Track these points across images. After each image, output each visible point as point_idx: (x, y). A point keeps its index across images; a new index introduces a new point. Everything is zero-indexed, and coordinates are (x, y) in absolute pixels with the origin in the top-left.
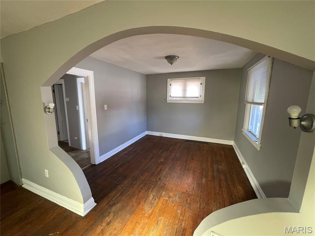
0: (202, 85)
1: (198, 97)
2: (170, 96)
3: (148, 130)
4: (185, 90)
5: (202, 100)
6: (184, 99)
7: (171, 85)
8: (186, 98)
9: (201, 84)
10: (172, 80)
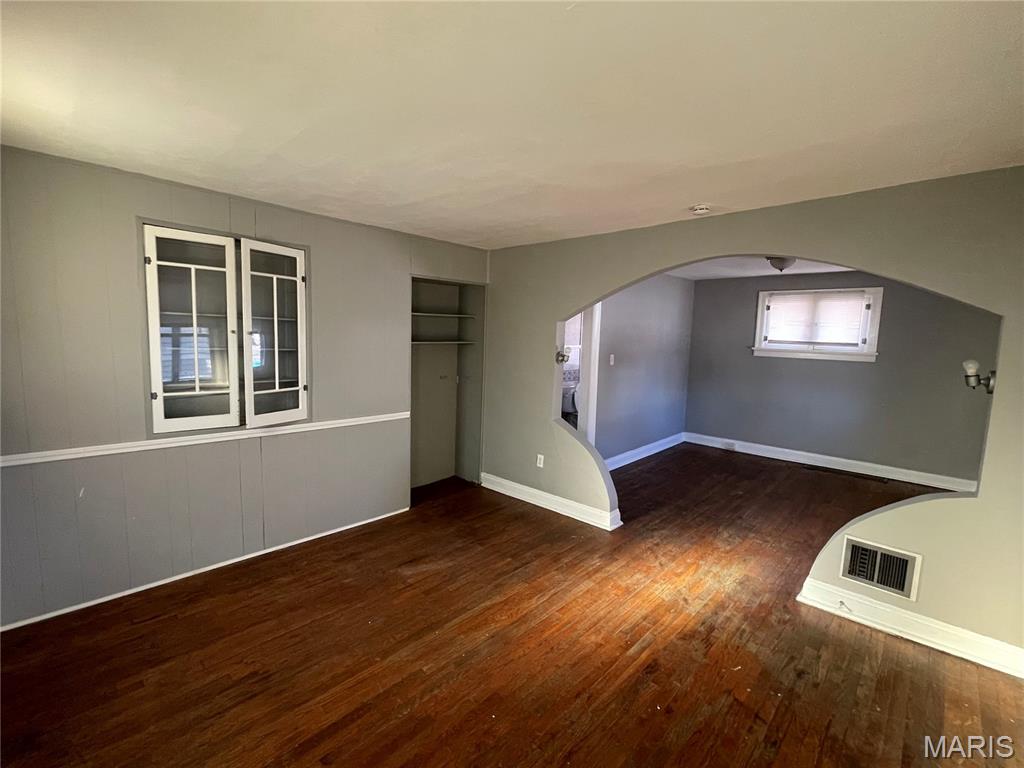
0: (870, 311)
1: (856, 345)
2: (766, 339)
3: (687, 429)
4: (813, 325)
5: (869, 351)
6: (811, 347)
7: (768, 308)
8: (816, 347)
9: (868, 307)
10: (772, 294)
